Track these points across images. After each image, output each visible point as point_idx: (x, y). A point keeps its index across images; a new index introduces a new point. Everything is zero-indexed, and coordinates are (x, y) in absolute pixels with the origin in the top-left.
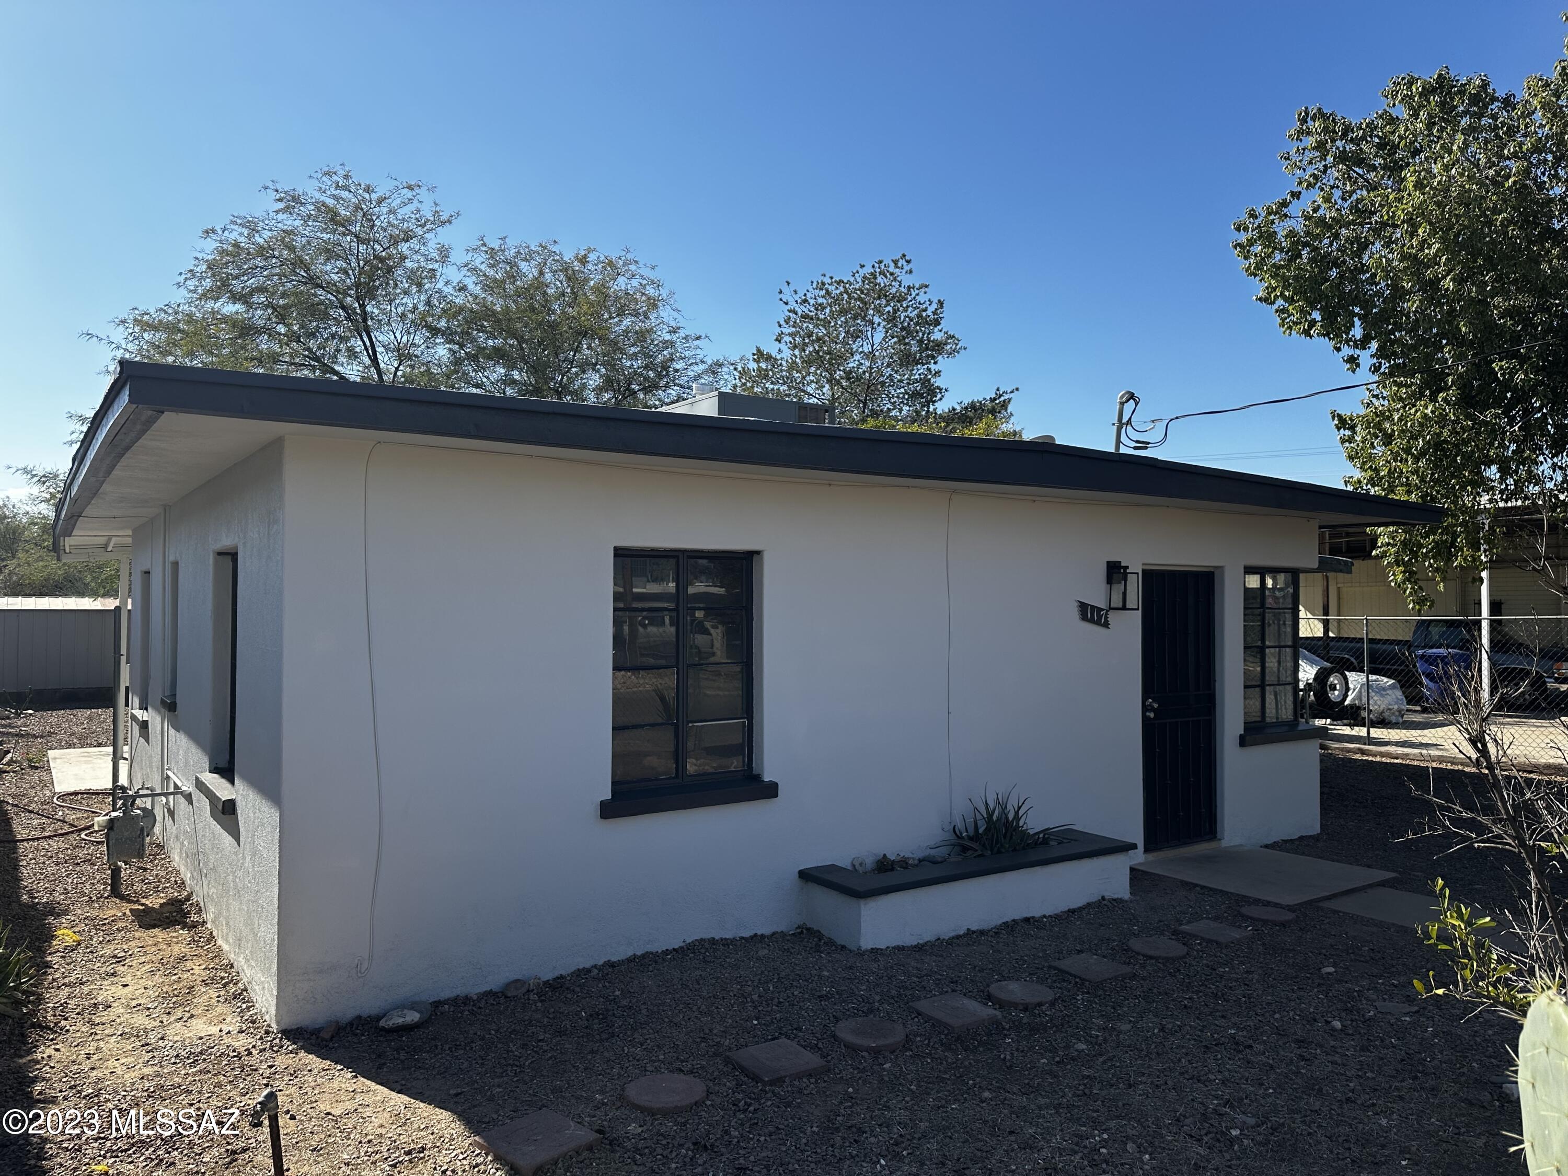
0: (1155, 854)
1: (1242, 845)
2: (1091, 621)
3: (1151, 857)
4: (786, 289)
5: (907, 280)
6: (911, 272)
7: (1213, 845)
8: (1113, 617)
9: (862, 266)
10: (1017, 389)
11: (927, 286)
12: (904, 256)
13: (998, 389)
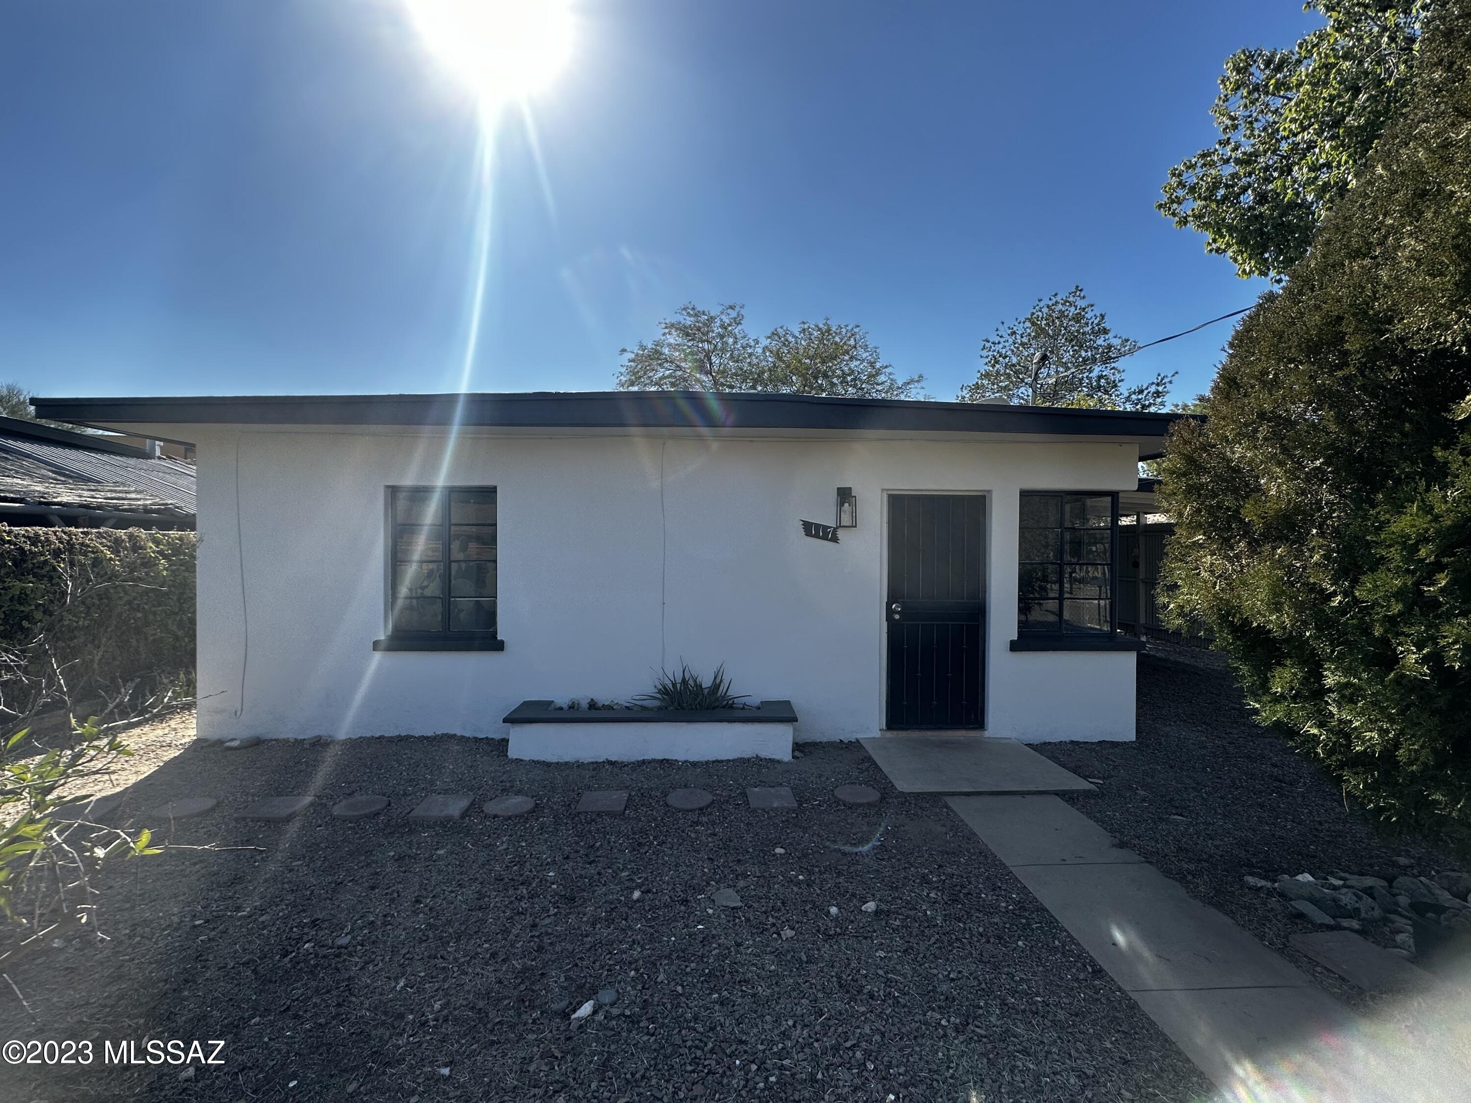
0: (895, 733)
1: (1010, 738)
2: (817, 536)
3: (889, 734)
4: (1001, 327)
5: (1081, 303)
6: (1084, 297)
7: (973, 734)
8: (840, 533)
9: (1040, 300)
10: (1177, 373)
11: (1092, 306)
12: (1077, 287)
13: (1159, 375)
